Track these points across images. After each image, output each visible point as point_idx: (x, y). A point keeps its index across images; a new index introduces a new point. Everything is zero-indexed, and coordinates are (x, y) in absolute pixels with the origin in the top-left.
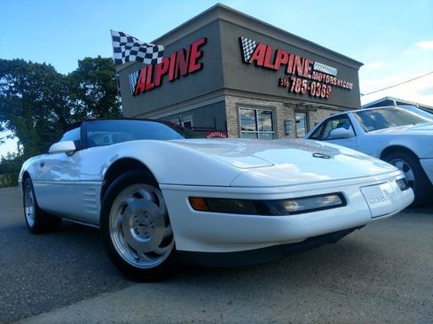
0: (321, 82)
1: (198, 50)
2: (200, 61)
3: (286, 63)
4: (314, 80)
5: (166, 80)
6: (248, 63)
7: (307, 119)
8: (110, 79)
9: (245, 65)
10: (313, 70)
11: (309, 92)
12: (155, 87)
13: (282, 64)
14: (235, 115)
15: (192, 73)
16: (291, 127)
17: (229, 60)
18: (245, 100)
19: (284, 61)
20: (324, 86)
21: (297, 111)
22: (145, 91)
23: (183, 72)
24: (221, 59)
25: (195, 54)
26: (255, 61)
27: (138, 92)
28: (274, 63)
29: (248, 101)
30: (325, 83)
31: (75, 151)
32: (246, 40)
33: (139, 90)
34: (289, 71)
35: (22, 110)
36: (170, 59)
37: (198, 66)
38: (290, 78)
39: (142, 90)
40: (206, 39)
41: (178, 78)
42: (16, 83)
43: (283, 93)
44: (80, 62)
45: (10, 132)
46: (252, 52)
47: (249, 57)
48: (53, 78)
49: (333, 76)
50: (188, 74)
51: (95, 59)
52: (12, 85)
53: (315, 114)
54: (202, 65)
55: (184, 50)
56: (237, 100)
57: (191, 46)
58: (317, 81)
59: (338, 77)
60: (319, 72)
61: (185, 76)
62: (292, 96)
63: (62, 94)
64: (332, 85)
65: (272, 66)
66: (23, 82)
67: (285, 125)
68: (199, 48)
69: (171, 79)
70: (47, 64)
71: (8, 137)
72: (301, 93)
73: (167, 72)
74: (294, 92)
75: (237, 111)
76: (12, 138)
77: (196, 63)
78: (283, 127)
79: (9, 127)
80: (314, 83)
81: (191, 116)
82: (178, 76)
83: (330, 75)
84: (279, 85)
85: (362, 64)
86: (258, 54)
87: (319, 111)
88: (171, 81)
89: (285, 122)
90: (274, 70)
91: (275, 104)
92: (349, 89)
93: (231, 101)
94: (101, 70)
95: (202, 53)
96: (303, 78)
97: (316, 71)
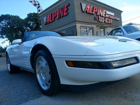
0: (109, 18)
1: (66, 8)
2: (67, 12)
3: (97, 11)
4: (106, 17)
5: (56, 19)
6: (84, 12)
7: (104, 31)
8: (38, 20)
9: (83, 13)
10: (106, 14)
11: (105, 21)
12: (52, 22)
13: (95, 12)
14: (80, 30)
15: (65, 16)
16: (99, 34)
17: (77, 11)
18: (83, 25)
19: (96, 11)
20: (110, 19)
21: (101, 28)
22: (49, 23)
23: (62, 16)
24: (74, 11)
25: (66, 9)
26: (86, 11)
27: (47, 24)
28: (93, 12)
29: (84, 25)
30: (110, 18)
31: (21, 43)
32: (83, 4)
33: (47, 23)
34: (98, 14)
35: (10, 31)
36: (57, 11)
37: (67, 13)
38: (98, 17)
39: (48, 23)
40: (69, 4)
41: (60, 18)
42: (7, 22)
43: (96, 22)
44: (28, 15)
45: (6, 39)
46: (85, 8)
47: (84, 10)
48: (19, 20)
49: (113, 16)
50: (63, 16)
51: (33, 13)
52: (6, 23)
53: (107, 29)
54: (68, 13)
55: (62, 8)
56: (80, 25)
57: (64, 6)
58: (107, 18)
59: (115, 16)
60: (108, 14)
61: (62, 17)
62: (99, 23)
63: (22, 26)
64: (113, 19)
65: (92, 13)
66: (10, 22)
67: (97, 33)
68: (67, 7)
69: (58, 18)
70: (17, 16)
71: (6, 40)
72: (102, 22)
73: (56, 16)
74: (100, 21)
75: (81, 28)
76: (7, 41)
77: (66, 12)
78: (96, 34)
79: (6, 37)
80: (106, 18)
81: (65, 31)
82: (60, 17)
83: (112, 16)
84: (95, 19)
85: (122, 12)
86: (87, 9)
87: (108, 28)
88: (58, 19)
89: (97, 32)
90: (93, 14)
91: (93, 26)
92: (118, 20)
93: (78, 25)
94: (35, 17)
95: (68, 9)
96: (102, 17)
97: (107, 14)
